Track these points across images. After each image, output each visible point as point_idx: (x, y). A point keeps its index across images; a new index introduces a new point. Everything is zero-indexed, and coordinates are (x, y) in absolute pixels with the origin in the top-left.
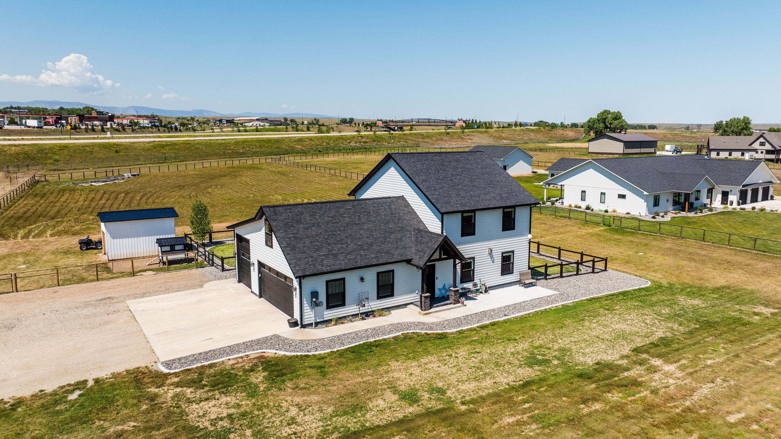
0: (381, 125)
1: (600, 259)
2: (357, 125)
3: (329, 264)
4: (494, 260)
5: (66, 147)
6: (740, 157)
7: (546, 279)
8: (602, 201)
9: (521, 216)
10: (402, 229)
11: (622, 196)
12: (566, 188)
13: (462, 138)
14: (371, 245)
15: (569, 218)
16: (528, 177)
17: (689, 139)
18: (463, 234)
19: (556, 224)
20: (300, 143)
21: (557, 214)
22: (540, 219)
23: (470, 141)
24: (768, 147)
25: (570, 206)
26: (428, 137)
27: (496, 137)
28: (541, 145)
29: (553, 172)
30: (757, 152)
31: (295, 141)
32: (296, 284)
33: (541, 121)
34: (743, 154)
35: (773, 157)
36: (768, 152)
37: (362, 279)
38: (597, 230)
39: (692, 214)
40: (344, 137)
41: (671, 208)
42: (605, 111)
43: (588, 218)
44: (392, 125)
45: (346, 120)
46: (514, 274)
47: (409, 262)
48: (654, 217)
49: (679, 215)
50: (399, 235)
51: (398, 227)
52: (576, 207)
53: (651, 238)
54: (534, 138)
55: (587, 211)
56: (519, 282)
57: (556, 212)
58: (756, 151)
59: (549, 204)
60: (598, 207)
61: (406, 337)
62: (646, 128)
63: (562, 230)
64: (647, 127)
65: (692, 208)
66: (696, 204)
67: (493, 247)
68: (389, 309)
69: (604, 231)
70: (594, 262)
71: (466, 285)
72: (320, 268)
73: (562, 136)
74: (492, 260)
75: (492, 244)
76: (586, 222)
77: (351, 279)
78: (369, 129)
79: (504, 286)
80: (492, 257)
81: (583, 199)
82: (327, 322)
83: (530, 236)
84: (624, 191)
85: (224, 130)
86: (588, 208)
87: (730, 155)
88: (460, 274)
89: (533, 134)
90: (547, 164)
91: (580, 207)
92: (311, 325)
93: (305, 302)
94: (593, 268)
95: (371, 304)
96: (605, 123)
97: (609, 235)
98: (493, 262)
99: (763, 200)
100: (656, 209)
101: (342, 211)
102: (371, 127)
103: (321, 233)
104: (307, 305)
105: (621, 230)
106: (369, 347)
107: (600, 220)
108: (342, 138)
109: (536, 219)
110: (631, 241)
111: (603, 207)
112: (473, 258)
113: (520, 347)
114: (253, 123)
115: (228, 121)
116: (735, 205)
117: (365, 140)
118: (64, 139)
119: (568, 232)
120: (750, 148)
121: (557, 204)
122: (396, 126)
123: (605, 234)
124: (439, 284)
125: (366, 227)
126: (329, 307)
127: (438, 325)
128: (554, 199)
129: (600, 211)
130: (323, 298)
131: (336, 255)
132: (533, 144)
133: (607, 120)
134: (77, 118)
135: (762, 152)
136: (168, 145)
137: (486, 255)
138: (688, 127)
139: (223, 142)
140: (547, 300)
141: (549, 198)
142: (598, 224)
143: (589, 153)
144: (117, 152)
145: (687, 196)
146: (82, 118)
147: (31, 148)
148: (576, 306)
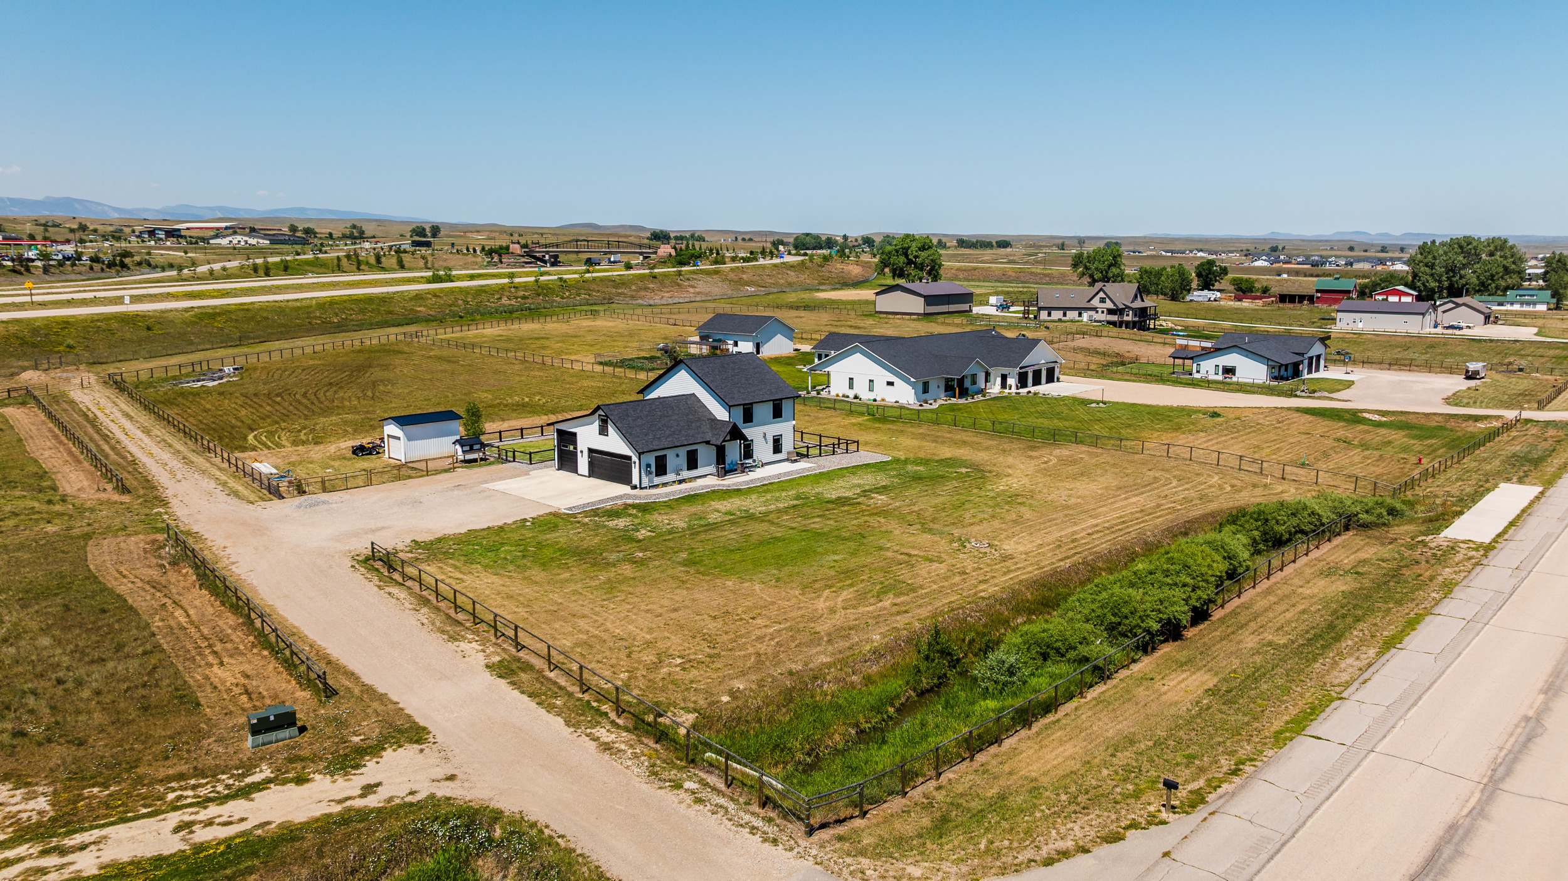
0: (519, 252)
1: (855, 443)
2: (471, 250)
3: (656, 444)
6: (1077, 318)
7: (808, 457)
8: (871, 389)
9: (786, 406)
10: (699, 420)
11: (890, 384)
12: (832, 374)
13: (679, 285)
14: (680, 431)
15: (834, 409)
16: (789, 358)
17: (1041, 278)
18: (745, 422)
19: (820, 416)
20: (421, 301)
21: (822, 405)
22: (803, 411)
23: (692, 290)
24: (1109, 305)
25: (838, 395)
26: (623, 284)
27: (734, 282)
28: (806, 295)
29: (823, 352)
30: (1097, 312)
31: (411, 299)
32: (635, 459)
33: (807, 235)
34: (1080, 315)
35: (1115, 318)
36: (1110, 312)
37: (678, 456)
38: (860, 420)
39: (962, 401)
40: (487, 289)
41: (942, 395)
42: (908, 236)
43: (853, 409)
44: (539, 252)
46: (783, 452)
47: (708, 443)
48: (921, 405)
49: (949, 402)
50: (698, 424)
52: (844, 396)
53: (909, 425)
54: (795, 280)
55: (855, 401)
56: (787, 459)
57: (821, 403)
58: (1095, 309)
59: (814, 393)
60: (866, 396)
61: (714, 491)
62: (992, 246)
63: (825, 421)
64: (994, 244)
65: (964, 393)
66: (972, 388)
67: (767, 431)
68: (697, 476)
69: (867, 420)
70: (847, 444)
71: (747, 461)
72: (652, 447)
73: (841, 274)
74: (766, 441)
75: (766, 429)
76: (851, 413)
77: (670, 456)
78: (496, 259)
79: (777, 461)
80: (766, 439)
81: (851, 387)
82: (656, 486)
83: (794, 422)
84: (892, 378)
86: (856, 397)
87: (1065, 315)
88: (743, 451)
89: (792, 273)
90: (814, 336)
91: (848, 397)
92: (646, 488)
93: (642, 472)
94: (847, 450)
95: (683, 473)
96: (907, 256)
97: (870, 424)
98: (767, 443)
99: (1047, 382)
100: (926, 396)
101: (653, 406)
102: (500, 255)
104: (643, 474)
105: (884, 419)
106: (693, 496)
107: (865, 409)
108: (485, 292)
109: (800, 411)
110: (889, 429)
111: (872, 396)
112: (752, 440)
113: (790, 493)
114: (230, 238)
115: (168, 233)
116: (1014, 390)
117: (522, 293)
119: (832, 423)
120: (1088, 305)
121: (824, 394)
122: (547, 252)
123: (868, 423)
124: (728, 460)
125: (673, 418)
126: (657, 476)
127: (734, 484)
128: (821, 388)
129: (869, 400)
130: (653, 469)
131: (659, 438)
132: (794, 294)
133: (909, 251)
135: (1103, 312)
136: (219, 314)
137: (762, 438)
138: (1063, 245)
139: (298, 304)
140: (808, 469)
141: (814, 387)
142: (862, 414)
143: (877, 312)
144: (149, 329)
145: (961, 381)
148: (828, 472)
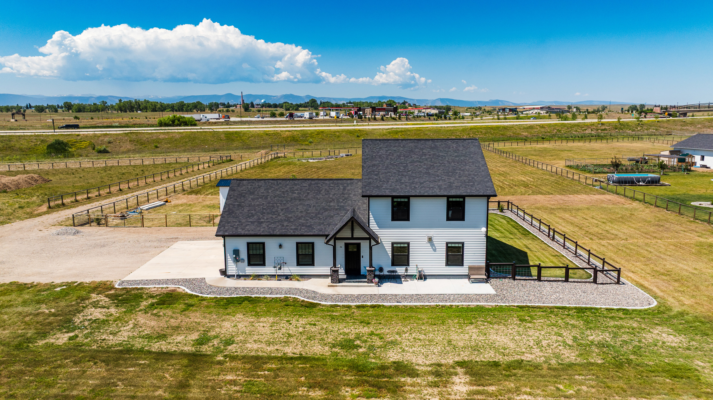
0: (659, 112)
1: (614, 269)
2: (630, 112)
3: (251, 229)
4: (436, 249)
5: (322, 132)
7: (514, 279)
9: (473, 206)
10: (341, 208)
14: (300, 218)
18: (395, 219)
37: (280, 246)
44: (673, 111)
45: (636, 106)
46: (464, 266)
50: (333, 213)
51: (338, 206)
56: (468, 277)
67: (434, 235)
68: (309, 276)
71: (397, 270)
72: (240, 231)
74: (432, 248)
75: (431, 232)
77: (270, 244)
78: (643, 116)
79: (451, 277)
80: (432, 245)
82: (248, 277)
85: (483, 118)
88: (391, 257)
92: (234, 276)
93: (229, 257)
95: (290, 269)
98: (435, 250)
102: (646, 114)
103: (263, 204)
104: (230, 259)
108: (579, 126)
112: (408, 244)
114: (532, 111)
115: (511, 110)
118: (332, 126)
122: (678, 112)
124: (364, 263)
125: (307, 203)
126: (250, 264)
130: (244, 255)
131: (261, 223)
134: (371, 109)
137: (425, 243)
139: (452, 129)
144: (358, 136)
146: (374, 109)
147: (298, 133)
